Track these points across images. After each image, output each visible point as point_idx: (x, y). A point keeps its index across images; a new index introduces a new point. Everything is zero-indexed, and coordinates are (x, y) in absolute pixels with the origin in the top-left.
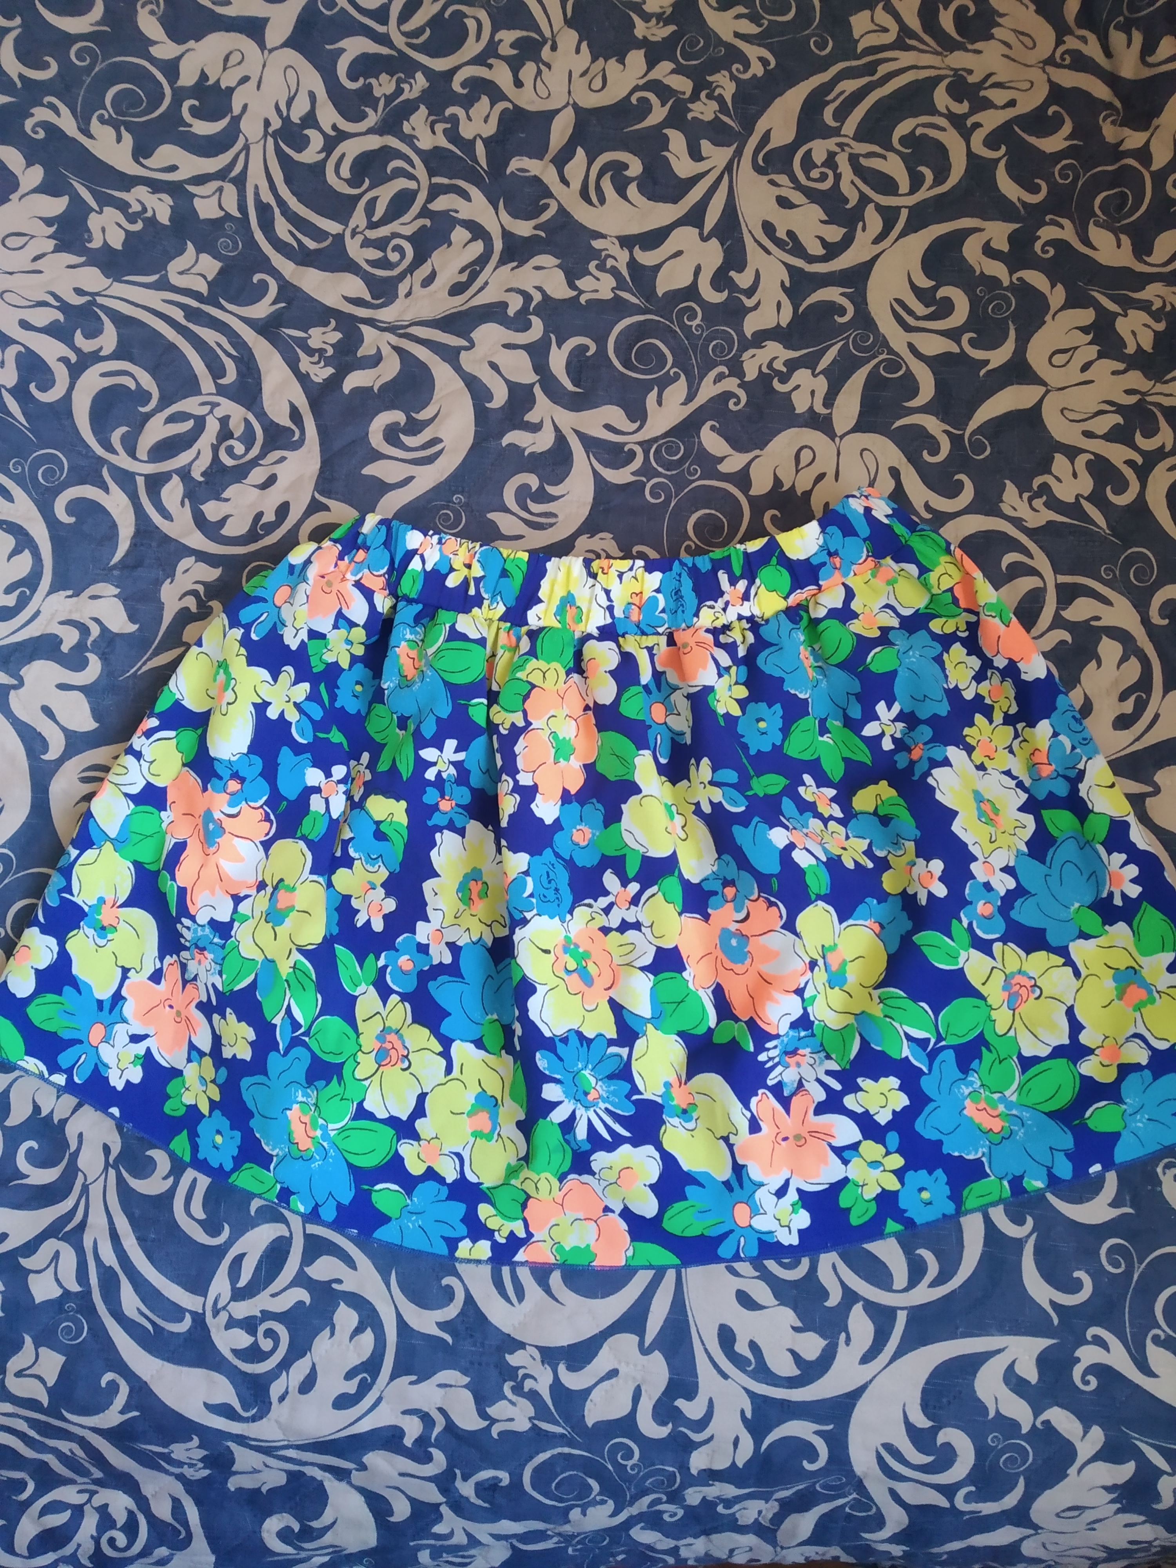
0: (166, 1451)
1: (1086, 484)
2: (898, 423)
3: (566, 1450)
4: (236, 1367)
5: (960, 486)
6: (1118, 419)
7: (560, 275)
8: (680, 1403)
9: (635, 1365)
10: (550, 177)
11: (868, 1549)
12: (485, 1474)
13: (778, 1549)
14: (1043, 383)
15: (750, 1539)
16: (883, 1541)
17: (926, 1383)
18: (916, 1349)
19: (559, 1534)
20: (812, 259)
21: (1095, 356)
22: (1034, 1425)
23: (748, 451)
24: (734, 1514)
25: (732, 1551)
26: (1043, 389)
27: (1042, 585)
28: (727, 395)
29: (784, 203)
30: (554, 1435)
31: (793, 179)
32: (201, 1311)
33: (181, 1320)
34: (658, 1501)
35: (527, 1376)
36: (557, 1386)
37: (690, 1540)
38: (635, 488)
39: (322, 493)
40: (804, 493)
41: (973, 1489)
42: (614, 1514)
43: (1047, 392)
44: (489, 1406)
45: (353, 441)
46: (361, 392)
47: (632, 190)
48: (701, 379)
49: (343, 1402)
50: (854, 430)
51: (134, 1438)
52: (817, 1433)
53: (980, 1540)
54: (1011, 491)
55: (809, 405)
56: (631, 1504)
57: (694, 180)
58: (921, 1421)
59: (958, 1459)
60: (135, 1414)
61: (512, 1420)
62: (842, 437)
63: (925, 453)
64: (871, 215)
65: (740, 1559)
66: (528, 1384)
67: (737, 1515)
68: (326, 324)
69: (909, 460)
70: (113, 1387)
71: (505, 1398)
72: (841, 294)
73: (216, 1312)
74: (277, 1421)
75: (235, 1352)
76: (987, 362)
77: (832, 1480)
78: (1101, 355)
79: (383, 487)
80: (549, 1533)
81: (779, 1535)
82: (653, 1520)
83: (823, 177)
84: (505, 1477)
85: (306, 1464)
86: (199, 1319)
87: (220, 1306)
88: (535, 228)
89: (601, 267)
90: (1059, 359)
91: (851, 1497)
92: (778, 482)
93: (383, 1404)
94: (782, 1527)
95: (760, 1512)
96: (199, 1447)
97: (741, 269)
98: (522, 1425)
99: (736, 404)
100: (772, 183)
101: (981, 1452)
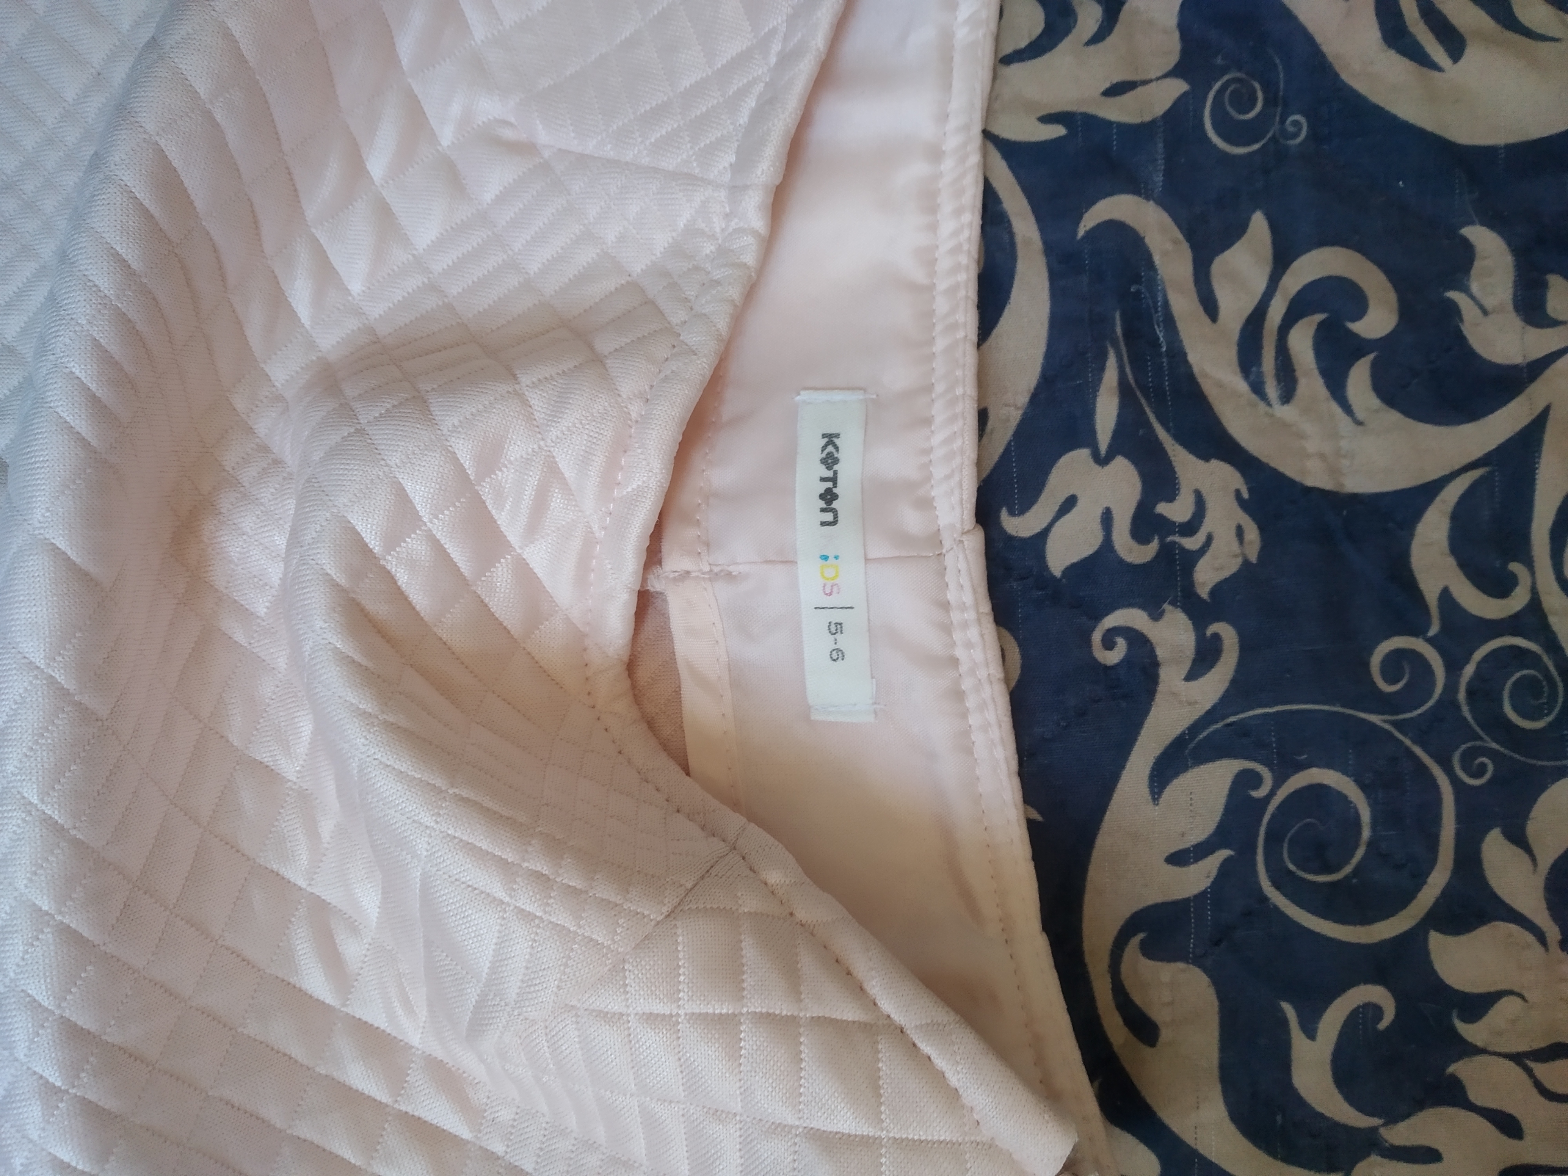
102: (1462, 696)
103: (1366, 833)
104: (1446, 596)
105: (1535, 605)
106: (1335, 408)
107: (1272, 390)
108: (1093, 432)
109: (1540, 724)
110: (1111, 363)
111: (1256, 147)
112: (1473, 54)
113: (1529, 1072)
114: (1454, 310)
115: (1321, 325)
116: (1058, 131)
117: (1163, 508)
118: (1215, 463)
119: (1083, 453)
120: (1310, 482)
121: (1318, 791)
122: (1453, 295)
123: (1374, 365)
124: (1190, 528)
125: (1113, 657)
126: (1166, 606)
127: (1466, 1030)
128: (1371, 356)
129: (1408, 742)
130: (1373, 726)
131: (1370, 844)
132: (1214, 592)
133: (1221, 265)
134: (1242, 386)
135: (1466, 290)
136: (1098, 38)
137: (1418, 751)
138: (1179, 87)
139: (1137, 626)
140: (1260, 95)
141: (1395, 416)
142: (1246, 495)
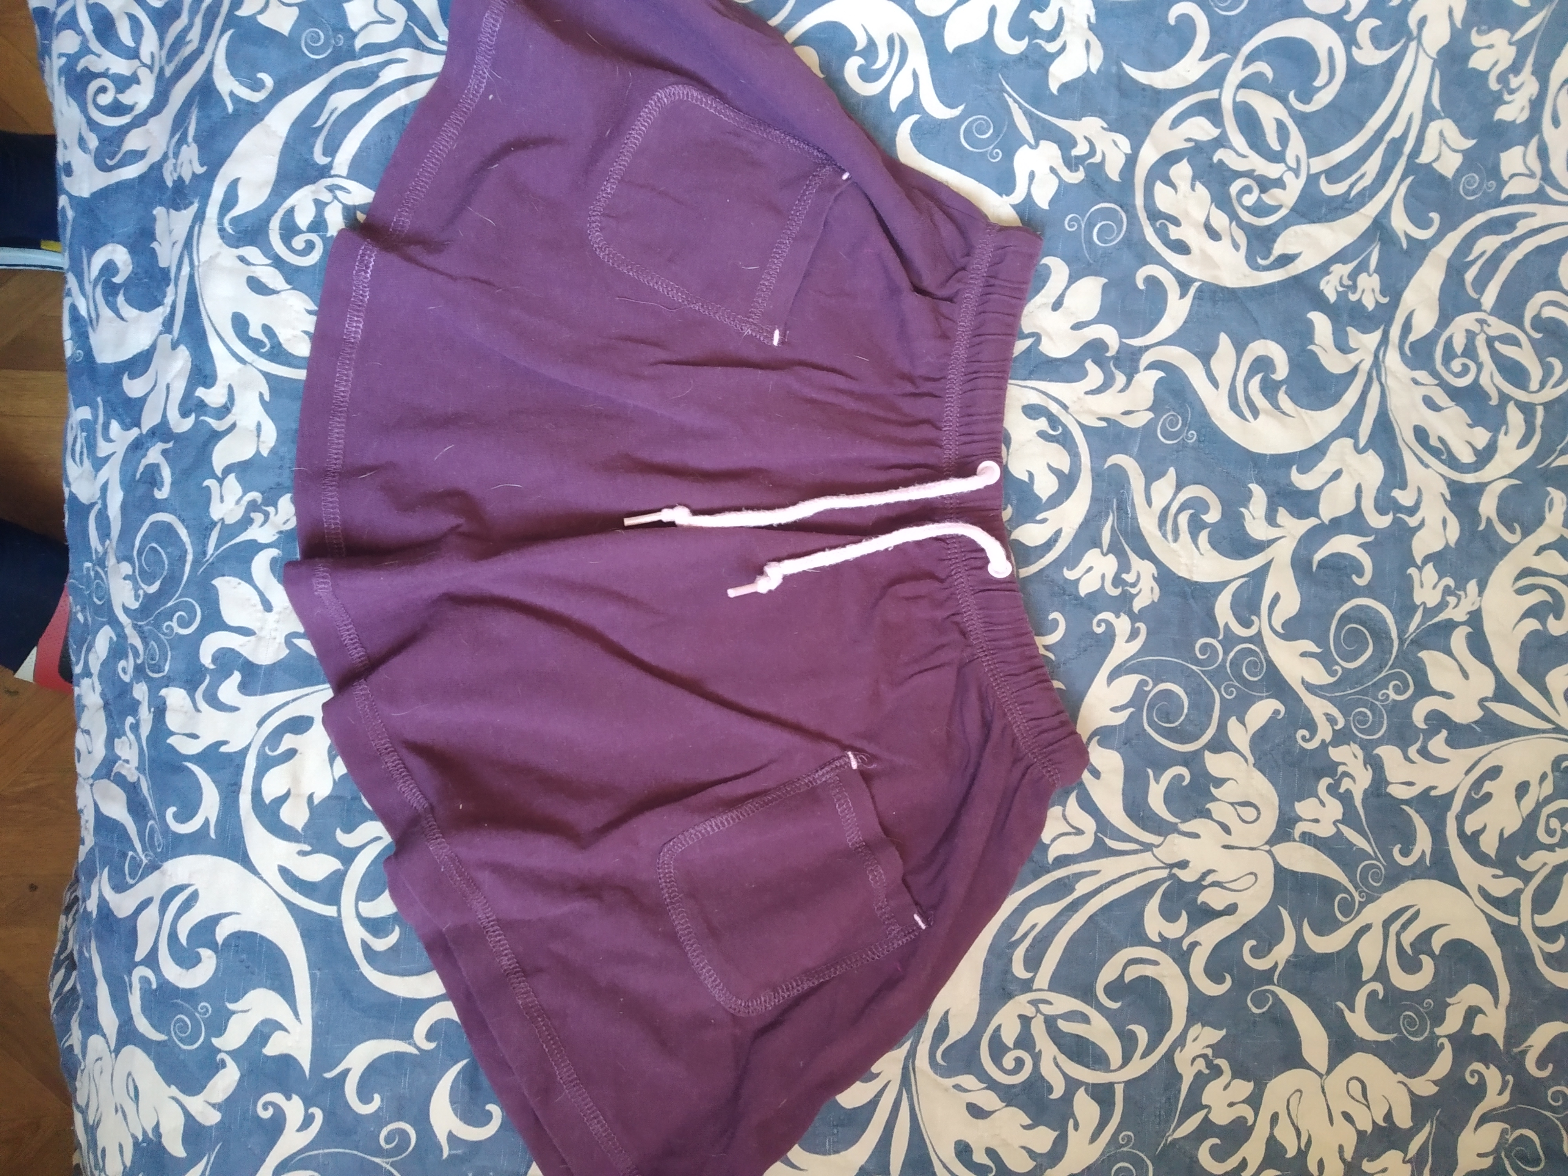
0: (190, 139)
1: (1222, 1117)
2: (1285, 914)
3: (190, 558)
4: (276, 212)
5: (1219, 980)
6: (1291, 1152)
7: (1438, 546)
8: (237, 677)
9: (276, 630)
10: (1545, 534)
11: (92, 875)
12: (166, 474)
13: (91, 781)
14: (1329, 1071)
15: (100, 752)
16: (100, 890)
17: (262, 937)
18: (298, 927)
19: (106, 553)
20: (1460, 819)
21: (1360, 1128)
22: (219, 1051)
23: (1252, 750)
24: (124, 734)
25: (87, 732)
26: (1323, 1069)
27: (1112, 1068)
28: (1311, 727)
29: (1522, 789)
30: (205, 545)
31: (1548, 800)
32: (333, 172)
33: (325, 154)
34: (136, 655)
35: (267, 515)
36: (255, 547)
37: (98, 688)
38: (1210, 626)
39: (1199, 290)
40: (1209, 810)
41: (154, 986)
42: (126, 610)
43: (1320, 1075)
44: (236, 477)
45: (1256, 322)
46: (1307, 332)
47: (1532, 624)
48: (1330, 700)
49: (240, 323)
50: (1277, 866)
51: (202, 107)
52: (207, 821)
53: (103, 992)
54: (1213, 1035)
55: (1304, 817)
56: (135, 626)
57: (1545, 692)
58: (222, 932)
59: (184, 971)
60: (230, 108)
61: (222, 499)
62: (1270, 852)
63: (1253, 942)
64: (1512, 884)
65: (80, 741)
66: (258, 517)
67: (124, 738)
68: (1383, 293)
69: (1245, 925)
70: (257, 86)
71: (245, 494)
72: (1423, 852)
73: (331, 189)
74: (218, 254)
75: (291, 210)
76: (1352, 1009)
77: (158, 837)
78: (1361, 1134)
79: (1205, 356)
80: (108, 542)
81: (105, 782)
82: (118, 650)
83: (1550, 832)
84: (162, 494)
85: (176, 285)
86: (324, 172)
87: (339, 193)
88: (1489, 520)
89: (1447, 591)
90: (1355, 1087)
91: (143, 857)
92: (1220, 782)
93: (239, 365)
94: (113, 786)
95: (127, 762)
96: (194, 174)
97: (1451, 743)
98: (217, 511)
99: (1304, 738)
100: (1544, 777)
101: (191, 995)
102: (1228, 664)
103: (1186, 711)
104: (1226, 625)
105: (1259, 633)
106: (1193, 546)
107: (1170, 536)
108: (1101, 543)
109: (1256, 679)
110: (1111, 518)
111: (1175, 442)
112: (1262, 417)
113: (1236, 809)
114: (1242, 516)
115: (1191, 515)
116: (1104, 424)
117: (1124, 576)
118: (1146, 561)
119: (1096, 551)
120: (1180, 575)
121: (1168, 693)
122: (1242, 510)
123: (1210, 533)
124: (1134, 585)
125: (1099, 630)
126: (1122, 614)
127: (1213, 790)
128: (1208, 530)
129: (1205, 679)
130: (1193, 670)
131: (1186, 715)
132: (1139, 611)
133: (1156, 486)
134: (1159, 534)
135: (1248, 509)
136: (1122, 391)
137: (1209, 683)
138: (1151, 415)
139: (1110, 620)
140: (1180, 422)
141: (1215, 553)
142: (1156, 575)
